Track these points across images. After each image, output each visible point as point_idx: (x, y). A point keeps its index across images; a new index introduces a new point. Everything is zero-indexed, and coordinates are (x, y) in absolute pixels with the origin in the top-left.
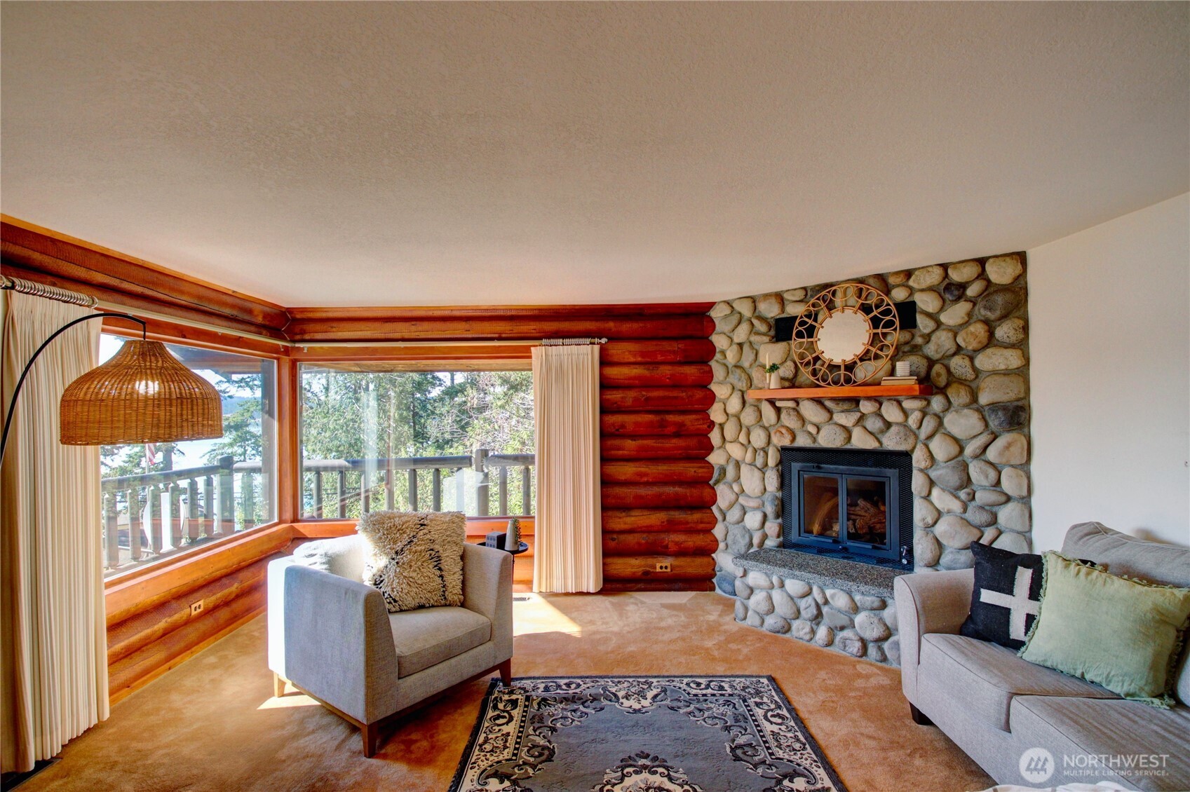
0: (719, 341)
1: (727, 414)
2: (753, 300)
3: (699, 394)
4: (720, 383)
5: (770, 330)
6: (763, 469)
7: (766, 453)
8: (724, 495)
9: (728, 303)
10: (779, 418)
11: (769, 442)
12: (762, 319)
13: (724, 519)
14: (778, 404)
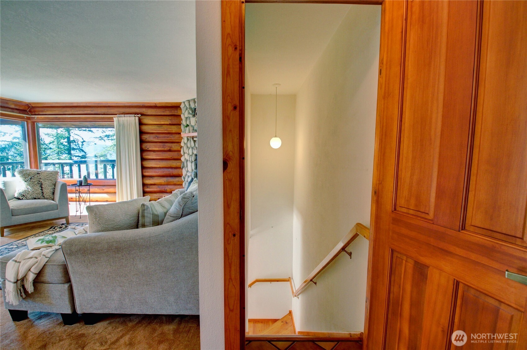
0: (182, 116)
1: (185, 143)
2: (189, 101)
3: (177, 136)
4: (183, 132)
5: (193, 113)
6: (192, 162)
7: (192, 156)
8: (184, 172)
9: (184, 102)
10: (195, 145)
11: (193, 153)
12: (191, 108)
13: (185, 181)
14: (195, 139)
